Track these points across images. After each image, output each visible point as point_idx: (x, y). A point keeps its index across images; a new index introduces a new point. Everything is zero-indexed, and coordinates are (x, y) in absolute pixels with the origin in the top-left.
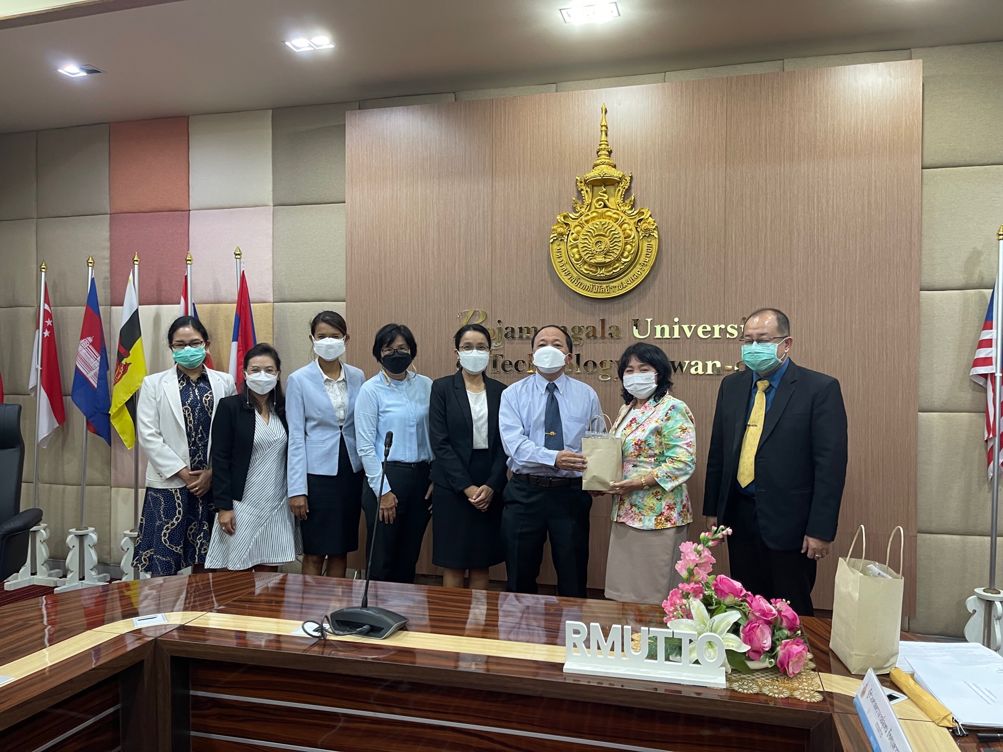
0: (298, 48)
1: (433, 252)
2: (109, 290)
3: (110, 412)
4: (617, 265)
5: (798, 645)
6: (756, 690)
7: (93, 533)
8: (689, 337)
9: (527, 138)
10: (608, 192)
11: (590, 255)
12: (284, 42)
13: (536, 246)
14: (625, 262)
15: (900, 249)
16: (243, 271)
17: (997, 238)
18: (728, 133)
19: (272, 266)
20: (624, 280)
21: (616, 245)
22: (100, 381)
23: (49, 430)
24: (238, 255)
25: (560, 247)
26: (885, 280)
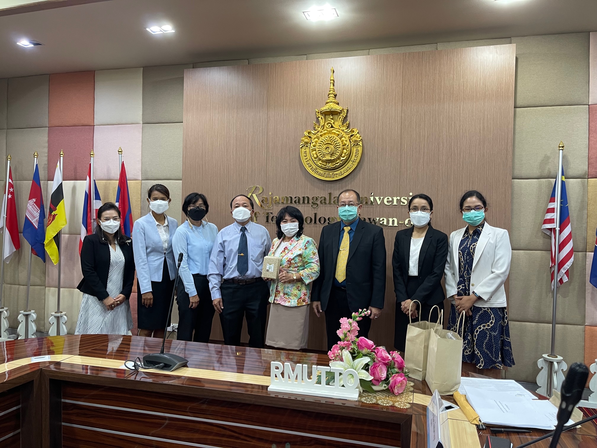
0: (154, 32)
1: (233, 152)
2: (47, 172)
3: (44, 243)
4: (338, 161)
5: (401, 377)
6: (374, 401)
7: (34, 313)
8: (379, 204)
9: (288, 87)
10: (334, 118)
11: (322, 155)
12: (145, 28)
13: (292, 149)
14: (343, 160)
15: (501, 155)
16: (123, 162)
17: (558, 148)
18: (403, 85)
19: (141, 159)
20: (342, 170)
21: (337, 150)
22: (39, 225)
23: (10, 253)
24: (120, 152)
25: (306, 150)
26: (492, 172)
